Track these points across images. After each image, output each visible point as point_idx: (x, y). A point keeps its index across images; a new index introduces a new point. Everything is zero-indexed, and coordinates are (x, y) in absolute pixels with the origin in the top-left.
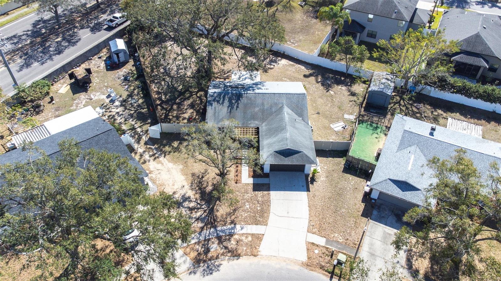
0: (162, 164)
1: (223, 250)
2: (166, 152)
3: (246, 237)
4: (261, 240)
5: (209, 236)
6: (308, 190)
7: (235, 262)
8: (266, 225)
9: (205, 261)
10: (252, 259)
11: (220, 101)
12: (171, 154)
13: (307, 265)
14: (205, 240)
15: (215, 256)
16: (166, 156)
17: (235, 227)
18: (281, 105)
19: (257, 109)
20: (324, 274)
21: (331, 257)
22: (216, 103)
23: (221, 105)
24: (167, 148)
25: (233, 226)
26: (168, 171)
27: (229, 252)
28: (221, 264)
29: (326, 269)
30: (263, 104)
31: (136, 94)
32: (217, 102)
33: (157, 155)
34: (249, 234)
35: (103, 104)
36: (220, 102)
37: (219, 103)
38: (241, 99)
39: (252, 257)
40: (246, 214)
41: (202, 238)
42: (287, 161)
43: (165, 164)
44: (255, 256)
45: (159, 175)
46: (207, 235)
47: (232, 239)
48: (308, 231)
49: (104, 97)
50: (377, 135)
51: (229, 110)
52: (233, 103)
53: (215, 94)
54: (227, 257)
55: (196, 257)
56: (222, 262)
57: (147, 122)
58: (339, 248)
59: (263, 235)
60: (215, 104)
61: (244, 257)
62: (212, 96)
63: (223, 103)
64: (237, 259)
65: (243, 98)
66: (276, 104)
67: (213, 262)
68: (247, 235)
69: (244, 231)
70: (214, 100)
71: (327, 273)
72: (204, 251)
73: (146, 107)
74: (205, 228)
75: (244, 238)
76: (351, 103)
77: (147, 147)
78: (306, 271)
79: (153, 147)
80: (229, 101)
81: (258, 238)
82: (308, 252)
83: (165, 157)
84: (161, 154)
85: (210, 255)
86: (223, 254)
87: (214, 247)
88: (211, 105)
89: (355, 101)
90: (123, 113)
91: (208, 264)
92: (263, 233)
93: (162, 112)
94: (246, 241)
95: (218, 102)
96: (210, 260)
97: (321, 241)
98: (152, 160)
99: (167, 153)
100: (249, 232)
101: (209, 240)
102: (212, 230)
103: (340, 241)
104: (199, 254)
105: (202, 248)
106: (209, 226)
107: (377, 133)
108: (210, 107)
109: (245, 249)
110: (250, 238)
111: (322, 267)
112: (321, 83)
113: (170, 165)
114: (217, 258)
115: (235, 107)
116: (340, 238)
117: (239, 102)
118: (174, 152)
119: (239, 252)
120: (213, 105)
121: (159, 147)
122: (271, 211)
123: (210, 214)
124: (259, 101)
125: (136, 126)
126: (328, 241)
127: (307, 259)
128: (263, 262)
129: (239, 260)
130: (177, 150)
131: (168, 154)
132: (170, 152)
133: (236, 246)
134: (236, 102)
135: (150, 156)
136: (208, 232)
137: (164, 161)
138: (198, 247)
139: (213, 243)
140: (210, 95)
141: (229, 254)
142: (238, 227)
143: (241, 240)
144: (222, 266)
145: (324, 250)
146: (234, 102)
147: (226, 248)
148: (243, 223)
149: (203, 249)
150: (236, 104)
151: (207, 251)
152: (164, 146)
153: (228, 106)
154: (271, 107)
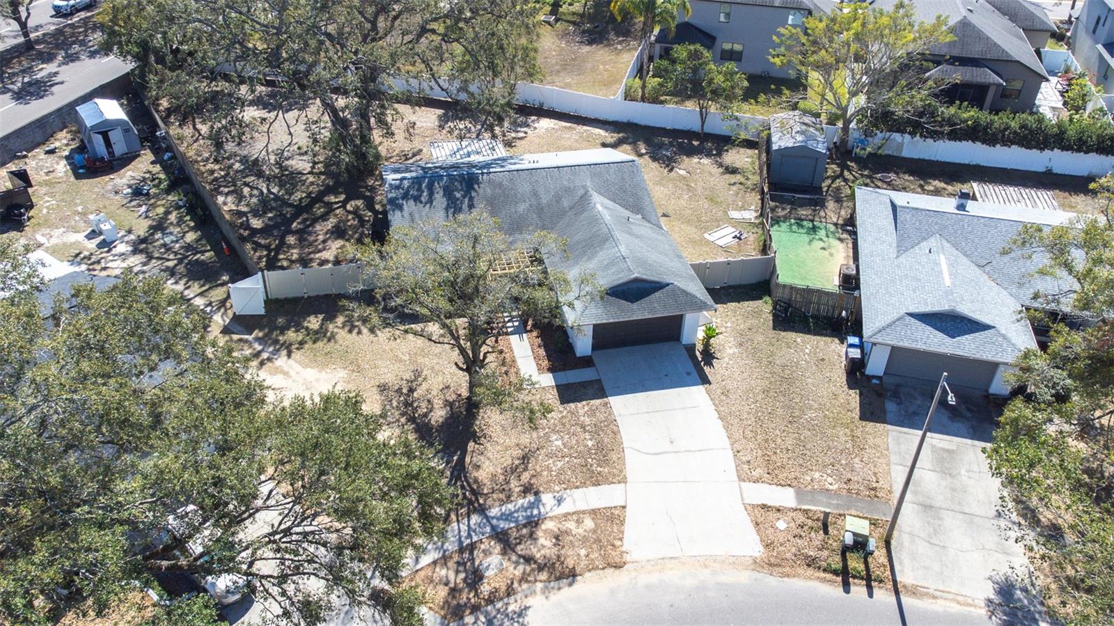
0: (286, 374)
1: (521, 568)
2: (291, 345)
3: (579, 522)
4: (622, 523)
5: (469, 536)
6: (705, 380)
7: (566, 594)
8: (624, 481)
9: (475, 609)
10: (613, 578)
11: (420, 196)
12: (306, 346)
13: (771, 565)
14: (461, 550)
15: (504, 588)
16: (293, 355)
17: (538, 500)
18: (582, 192)
19: (522, 207)
20: (824, 580)
21: (826, 532)
22: (411, 202)
23: (428, 205)
24: (291, 335)
25: (531, 498)
26: (308, 388)
27: (541, 569)
28: (526, 608)
29: (824, 564)
30: (535, 194)
31: (175, 222)
32: (415, 201)
33: (265, 355)
34: (584, 512)
35: (77, 255)
36: (423, 199)
37: (421, 202)
38: (476, 186)
39: (610, 571)
40: (560, 464)
41: (451, 546)
42: (638, 312)
43: (292, 373)
44: (618, 567)
46: (464, 534)
47: (540, 533)
48: (741, 479)
49: (80, 237)
50: (821, 242)
52: (458, 199)
53: (406, 182)
54: (539, 585)
55: (446, 602)
56: (529, 602)
57: (219, 282)
58: (838, 506)
59: (624, 507)
60: (409, 206)
61: (588, 575)
62: (398, 187)
63: (430, 201)
64: (570, 585)
65: (482, 186)
66: (568, 190)
67: (499, 605)
68: (578, 516)
69: (566, 507)
70: (405, 197)
71: (829, 576)
72: (465, 580)
73: (209, 248)
74: (453, 516)
75: (571, 525)
76: (734, 188)
77: (232, 338)
78: (772, 582)
79: (250, 338)
80: (444, 195)
81: (612, 518)
82: (758, 531)
83: (289, 355)
84: (277, 351)
85: (485, 589)
86: (524, 579)
87: (494, 564)
88: (400, 208)
89: (741, 183)
90: (145, 268)
91: (487, 614)
92: (623, 504)
93: (257, 254)
94: (580, 531)
95: (417, 199)
96: (490, 601)
97: (785, 497)
99: (294, 346)
100: (582, 506)
101: (472, 547)
102: (475, 519)
103: (831, 487)
104: (454, 591)
105: (457, 572)
106: (464, 511)
107: (821, 239)
108: (398, 213)
109: (583, 552)
110: (589, 523)
111: (811, 563)
112: (650, 157)
113: (310, 374)
114: (510, 591)
115: (465, 207)
116: (830, 480)
117: (473, 194)
118: (315, 342)
119: (570, 563)
120: (405, 207)
121: (267, 335)
122: (625, 445)
123: (458, 478)
124: (524, 187)
125: (189, 294)
126: (800, 495)
127: (762, 549)
128: (644, 579)
129: (575, 586)
130: (320, 335)
131: (297, 349)
132: (302, 343)
133: (555, 550)
134: (464, 197)
136: (464, 527)
137: (291, 367)
138: (443, 572)
139: (487, 553)
140: (390, 185)
141: (544, 576)
142: (547, 498)
143: (567, 532)
144: (529, 612)
145: (801, 518)
146: (458, 195)
147: (528, 559)
148: (557, 488)
149: (462, 575)
150: (466, 200)
151: (475, 578)
152: (283, 330)
153: (444, 206)
154: (558, 199)
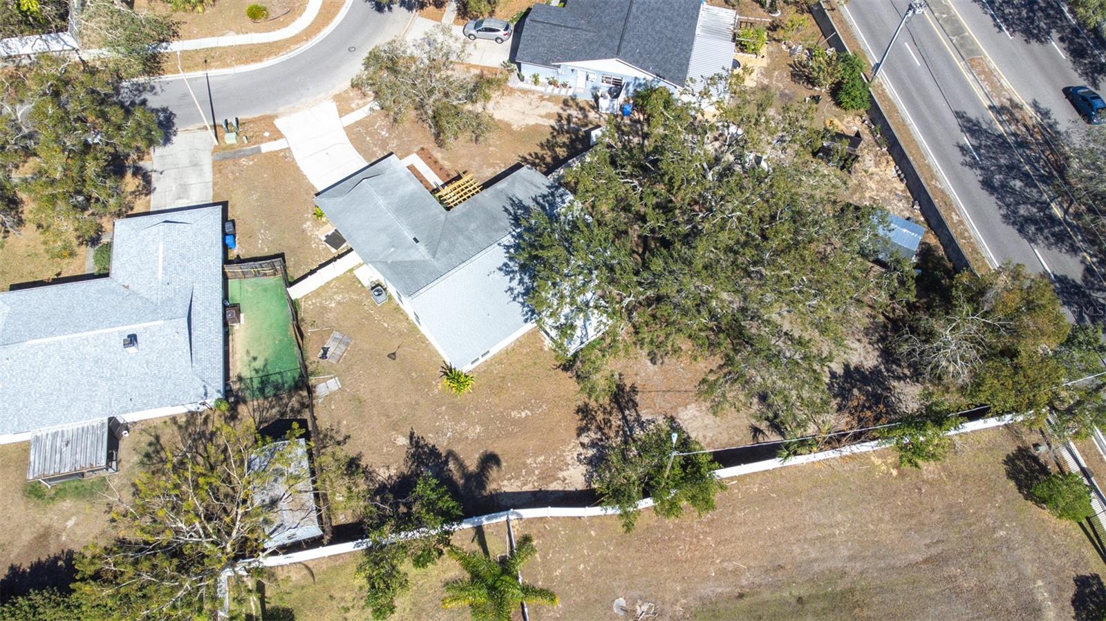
0: (542, 117)
3: (358, 104)
4: (339, 110)
8: (345, 127)
10: (336, 91)
12: (549, 137)
19: (472, 226)
22: (546, 193)
24: (564, 139)
26: (523, 113)
30: (470, 238)
33: (564, 122)
37: (540, 197)
38: (513, 222)
43: (539, 118)
45: (528, 101)
47: (373, 95)
48: (289, 149)
50: (257, 367)
51: (514, 199)
52: (518, 209)
53: (560, 201)
59: (340, 117)
62: (561, 196)
63: (535, 200)
65: (509, 224)
68: (359, 107)
70: (552, 194)
75: (361, 102)
76: (344, 432)
77: (591, 123)
78: (268, 112)
79: (583, 129)
81: (342, 112)
82: (277, 128)
84: (561, 127)
89: (339, 443)
92: (342, 118)
95: (544, 197)
97: (266, 147)
98: (561, 111)
99: (555, 134)
107: (257, 371)
110: (353, 106)
113: (532, 122)
115: (510, 209)
117: (511, 217)
118: (548, 140)
119: (355, 88)
120: (547, 189)
121: (577, 135)
122: (351, 144)
126: (259, 150)
127: (274, 122)
128: (323, 95)
132: (554, 137)
133: (363, 91)
135: (569, 116)
140: (567, 194)
143: (361, 99)
145: (258, 139)
150: (512, 212)
152: (572, 141)
